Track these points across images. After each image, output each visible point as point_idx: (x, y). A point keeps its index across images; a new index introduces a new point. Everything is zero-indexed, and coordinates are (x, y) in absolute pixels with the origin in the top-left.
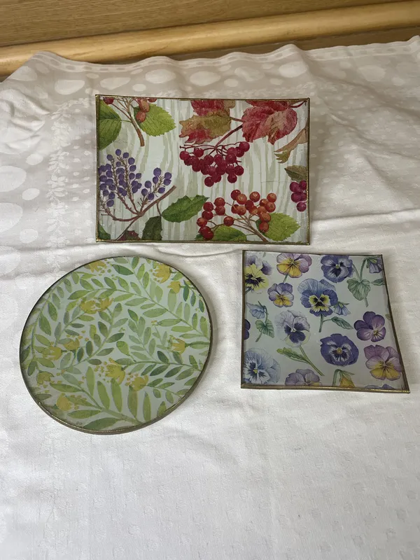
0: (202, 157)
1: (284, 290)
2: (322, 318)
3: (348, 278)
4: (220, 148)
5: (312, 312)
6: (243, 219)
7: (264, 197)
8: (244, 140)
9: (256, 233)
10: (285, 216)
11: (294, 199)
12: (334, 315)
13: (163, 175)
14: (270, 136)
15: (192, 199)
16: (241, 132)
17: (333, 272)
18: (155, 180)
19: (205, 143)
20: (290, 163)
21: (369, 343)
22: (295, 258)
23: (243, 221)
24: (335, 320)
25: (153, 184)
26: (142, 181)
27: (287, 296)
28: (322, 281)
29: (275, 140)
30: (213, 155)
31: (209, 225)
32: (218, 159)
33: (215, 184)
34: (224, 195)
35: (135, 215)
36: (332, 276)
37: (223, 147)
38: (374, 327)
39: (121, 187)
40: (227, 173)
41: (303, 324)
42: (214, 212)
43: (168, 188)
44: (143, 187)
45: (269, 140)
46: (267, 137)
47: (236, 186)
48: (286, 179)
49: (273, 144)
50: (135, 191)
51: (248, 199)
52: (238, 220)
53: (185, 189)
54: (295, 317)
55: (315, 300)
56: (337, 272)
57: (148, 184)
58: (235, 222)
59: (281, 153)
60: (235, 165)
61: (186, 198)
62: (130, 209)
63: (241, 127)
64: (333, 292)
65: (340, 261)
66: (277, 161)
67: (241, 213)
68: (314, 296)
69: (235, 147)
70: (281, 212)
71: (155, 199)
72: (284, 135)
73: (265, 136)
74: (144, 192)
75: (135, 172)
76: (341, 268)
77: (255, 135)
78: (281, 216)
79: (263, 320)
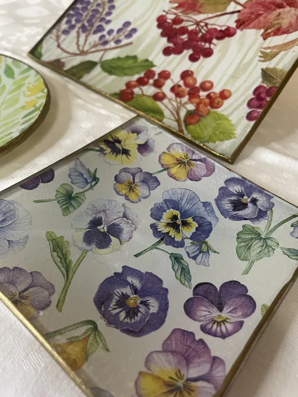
0: (178, 27)
1: (144, 182)
2: (159, 242)
3: (248, 222)
4: (202, 24)
5: (154, 227)
6: (176, 101)
7: (217, 89)
8: (234, 25)
9: (178, 121)
10: (227, 119)
11: (249, 104)
12: (181, 251)
13: (129, 29)
14: (266, 30)
15: (139, 61)
16: (235, 17)
17: (232, 202)
18: (119, 31)
19: (190, 15)
20: (271, 64)
21: (193, 326)
22: (194, 157)
23: (175, 104)
24: (177, 259)
25: (115, 33)
26: (108, 28)
27: (142, 190)
28: (206, 204)
29: (270, 36)
30: (190, 28)
31: (137, 90)
32: (193, 34)
33: (172, 56)
34: (174, 70)
35: (78, 52)
36: (228, 206)
37: (206, 25)
38: (226, 310)
39: (86, 24)
40: (194, 50)
41: (125, 232)
42: (151, 81)
43: (125, 41)
44: (105, 33)
45: (262, 35)
46: (262, 31)
47: (193, 67)
48: (256, 80)
49: (265, 39)
50: (95, 32)
51: (198, 85)
52: (170, 100)
53: (140, 49)
54: (125, 216)
55: (175, 218)
56: (239, 205)
57: (110, 32)
58: (166, 101)
59: (268, 51)
60: (207, 45)
61: (135, 58)
62: (78, 46)
63: (239, 11)
64: (210, 224)
65: (255, 195)
66: (259, 58)
67: (179, 95)
68: (177, 213)
69: (219, 28)
70: (225, 113)
71: (108, 46)
72: (284, 33)
73: (260, 29)
74: (102, 37)
75: (108, 18)
76: (250, 205)
77: (249, 24)
78: (221, 117)
79: (77, 190)
